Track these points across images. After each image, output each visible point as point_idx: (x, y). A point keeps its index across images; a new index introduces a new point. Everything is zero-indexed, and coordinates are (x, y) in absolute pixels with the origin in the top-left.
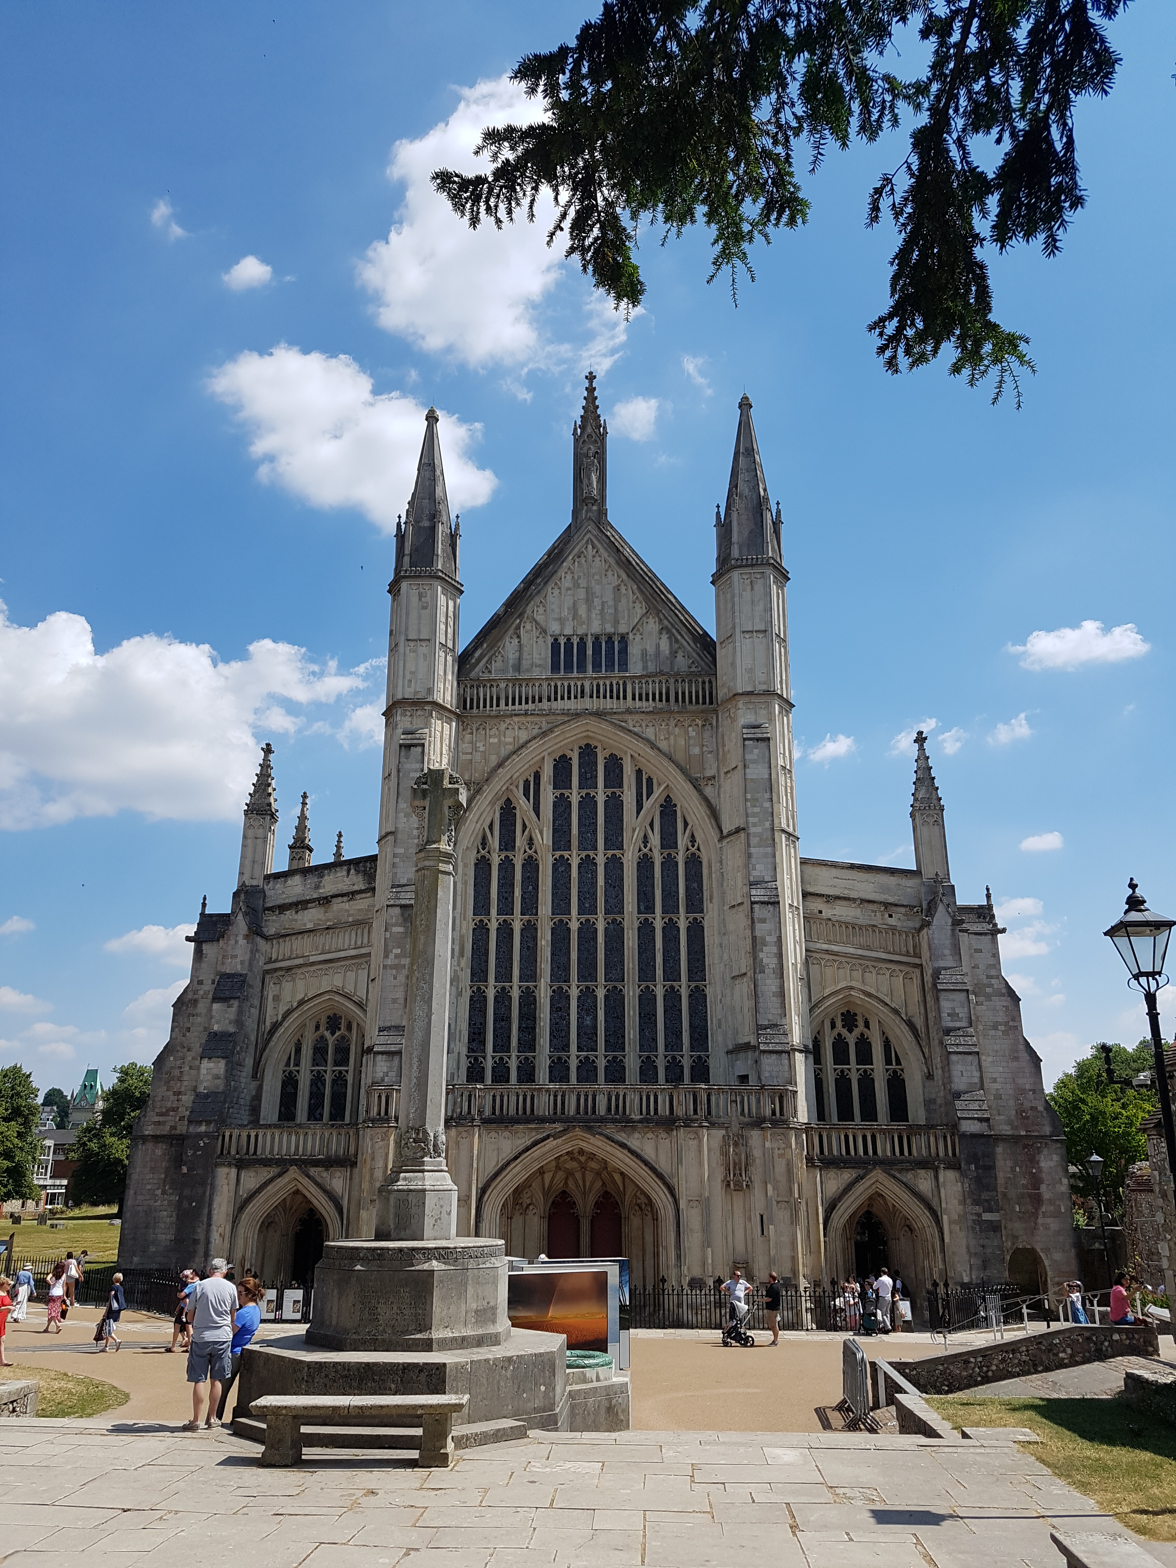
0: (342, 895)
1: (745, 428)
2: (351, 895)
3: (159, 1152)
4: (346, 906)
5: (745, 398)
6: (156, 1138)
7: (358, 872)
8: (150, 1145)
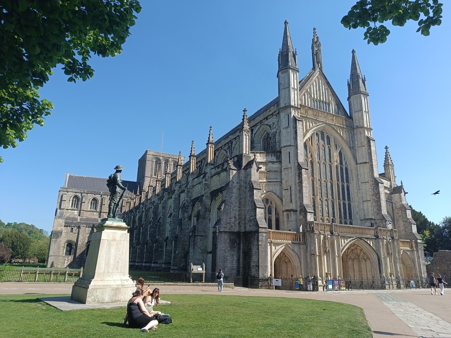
0: (271, 162)
1: (353, 57)
2: (273, 162)
3: (226, 237)
4: (272, 165)
5: (353, 50)
6: (225, 232)
7: (274, 156)
8: (223, 234)
